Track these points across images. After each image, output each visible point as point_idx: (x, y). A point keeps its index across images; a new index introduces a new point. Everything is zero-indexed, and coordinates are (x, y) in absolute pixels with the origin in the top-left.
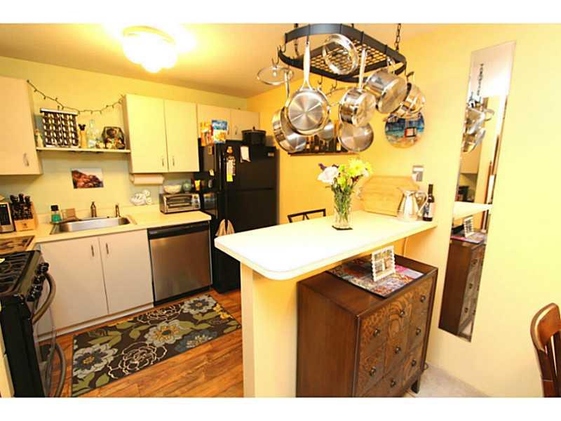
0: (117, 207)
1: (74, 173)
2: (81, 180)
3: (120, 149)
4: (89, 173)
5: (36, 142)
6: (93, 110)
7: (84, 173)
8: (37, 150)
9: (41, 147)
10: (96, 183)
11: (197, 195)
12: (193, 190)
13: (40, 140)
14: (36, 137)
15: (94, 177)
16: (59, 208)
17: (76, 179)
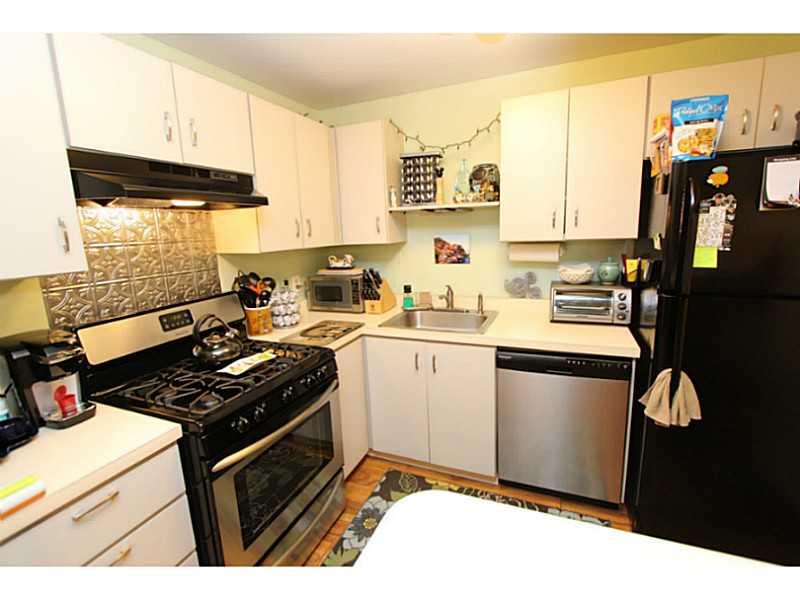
0: (480, 297)
1: (437, 241)
2: (443, 251)
3: (489, 201)
4: (453, 240)
5: (390, 202)
6: (459, 142)
7: (448, 241)
8: (391, 212)
9: (395, 208)
10: (460, 257)
11: (628, 293)
12: (621, 280)
13: (394, 198)
14: (390, 194)
15: (459, 247)
16: (412, 290)
17: (439, 250)
